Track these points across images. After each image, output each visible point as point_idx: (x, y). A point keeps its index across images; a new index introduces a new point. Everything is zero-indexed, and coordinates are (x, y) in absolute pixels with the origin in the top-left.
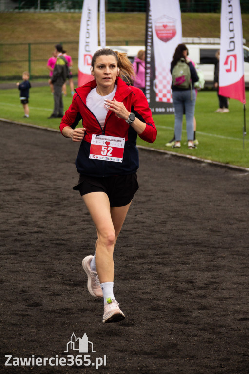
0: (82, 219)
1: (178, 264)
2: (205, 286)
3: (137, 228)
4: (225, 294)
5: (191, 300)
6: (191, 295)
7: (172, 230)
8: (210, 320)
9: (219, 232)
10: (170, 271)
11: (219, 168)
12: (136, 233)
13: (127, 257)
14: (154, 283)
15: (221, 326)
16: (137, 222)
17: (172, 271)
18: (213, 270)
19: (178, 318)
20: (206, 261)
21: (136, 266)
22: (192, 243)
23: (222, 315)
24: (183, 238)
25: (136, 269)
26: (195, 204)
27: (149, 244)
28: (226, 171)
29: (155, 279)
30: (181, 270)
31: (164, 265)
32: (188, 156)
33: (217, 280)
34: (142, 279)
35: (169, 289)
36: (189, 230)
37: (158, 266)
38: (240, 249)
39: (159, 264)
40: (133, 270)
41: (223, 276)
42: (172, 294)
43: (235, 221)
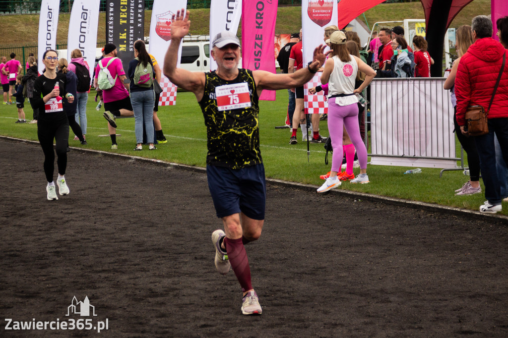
0: (38, 229)
1: (137, 271)
2: (165, 292)
3: (96, 236)
4: (186, 300)
5: (149, 308)
6: (150, 302)
7: (132, 236)
9: (182, 236)
10: (128, 279)
11: (185, 170)
12: (94, 241)
13: (84, 266)
14: (110, 292)
16: (96, 230)
17: (131, 279)
18: (174, 276)
19: (134, 327)
20: (167, 267)
21: (93, 275)
22: (153, 249)
23: (181, 323)
25: (92, 278)
26: (158, 209)
27: (108, 252)
28: (193, 174)
29: (112, 287)
30: (141, 277)
31: (123, 273)
32: (153, 160)
33: (177, 286)
34: (99, 287)
35: (126, 297)
36: (151, 236)
37: (116, 274)
38: (204, 254)
39: (117, 272)
40: (89, 279)
41: (184, 282)
42: (129, 303)
43: (200, 225)
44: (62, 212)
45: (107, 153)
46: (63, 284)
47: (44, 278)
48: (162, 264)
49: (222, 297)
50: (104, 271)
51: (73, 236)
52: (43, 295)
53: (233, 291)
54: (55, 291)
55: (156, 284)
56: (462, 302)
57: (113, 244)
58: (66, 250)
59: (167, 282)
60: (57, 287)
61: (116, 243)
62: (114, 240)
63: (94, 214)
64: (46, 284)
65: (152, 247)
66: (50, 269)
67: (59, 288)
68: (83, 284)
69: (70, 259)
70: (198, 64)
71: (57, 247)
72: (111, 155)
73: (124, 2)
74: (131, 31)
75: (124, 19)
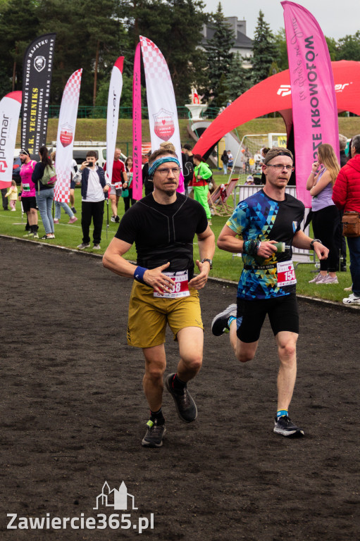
1: (42, 343)
2: (64, 363)
3: (8, 311)
4: (82, 370)
5: (50, 376)
6: (51, 371)
7: (38, 312)
8: (66, 395)
9: (80, 313)
10: (34, 350)
14: (18, 361)
15: (76, 400)
17: (36, 350)
18: (72, 348)
19: (37, 393)
20: (67, 340)
22: (56, 324)
23: (77, 390)
24: (48, 319)
26: (61, 289)
29: (21, 357)
30: (44, 349)
31: (30, 344)
32: (58, 246)
33: (75, 358)
34: (9, 357)
35: (32, 366)
36: (53, 312)
37: (24, 345)
38: (98, 329)
39: (25, 343)
41: (80, 354)
42: (34, 371)
43: (95, 304)
53: (121, 363)
56: (312, 380)
59: (66, 353)
72: (23, 240)
73: (33, 113)
74: (38, 138)
75: (33, 127)
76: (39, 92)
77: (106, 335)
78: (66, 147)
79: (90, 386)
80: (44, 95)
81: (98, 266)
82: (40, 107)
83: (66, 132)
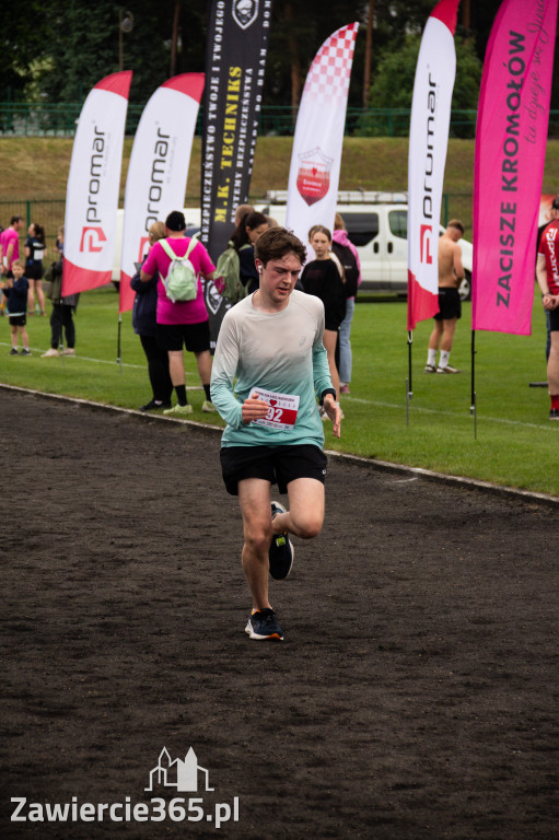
0: (67, 575)
1: (266, 670)
2: (322, 715)
4: (365, 733)
5: (292, 746)
6: (293, 735)
9: (352, 602)
10: (248, 686)
11: (355, 467)
12: (179, 606)
13: (160, 655)
14: (215, 711)
16: (180, 582)
17: (254, 685)
18: (340, 683)
19: (263, 784)
20: (325, 665)
21: (179, 675)
22: (297, 627)
23: (356, 778)
25: (178, 680)
27: (207, 628)
28: (369, 474)
29: (219, 702)
30: (273, 684)
31: (238, 672)
33: (347, 705)
34: (192, 701)
35: (247, 723)
36: (290, 600)
37: (225, 674)
38: (397, 640)
39: (227, 670)
40: (171, 683)
41: (359, 696)
42: (253, 734)
43: (388, 580)
44: (112, 543)
45: (197, 424)
46: (121, 691)
47: (83, 678)
48: (315, 658)
49: (435, 729)
50: (199, 668)
51: (137, 593)
52: (81, 712)
53: (455, 718)
54: (104, 706)
55: (304, 698)
57: (217, 613)
58: (125, 622)
59: (327, 695)
60: (108, 696)
61: (222, 612)
62: (218, 606)
63: (176, 550)
64: (88, 689)
65: (295, 623)
66: (93, 659)
67: (114, 698)
68: (159, 692)
69: (132, 642)
70: (376, 248)
71: (106, 616)
72: (207, 429)
73: (230, 124)
74: (238, 183)
75: (227, 158)
76: (244, 74)
77: (417, 652)
78: (315, 206)
79: (387, 770)
80: (253, 84)
81: (389, 490)
82: (245, 110)
83: (314, 171)
